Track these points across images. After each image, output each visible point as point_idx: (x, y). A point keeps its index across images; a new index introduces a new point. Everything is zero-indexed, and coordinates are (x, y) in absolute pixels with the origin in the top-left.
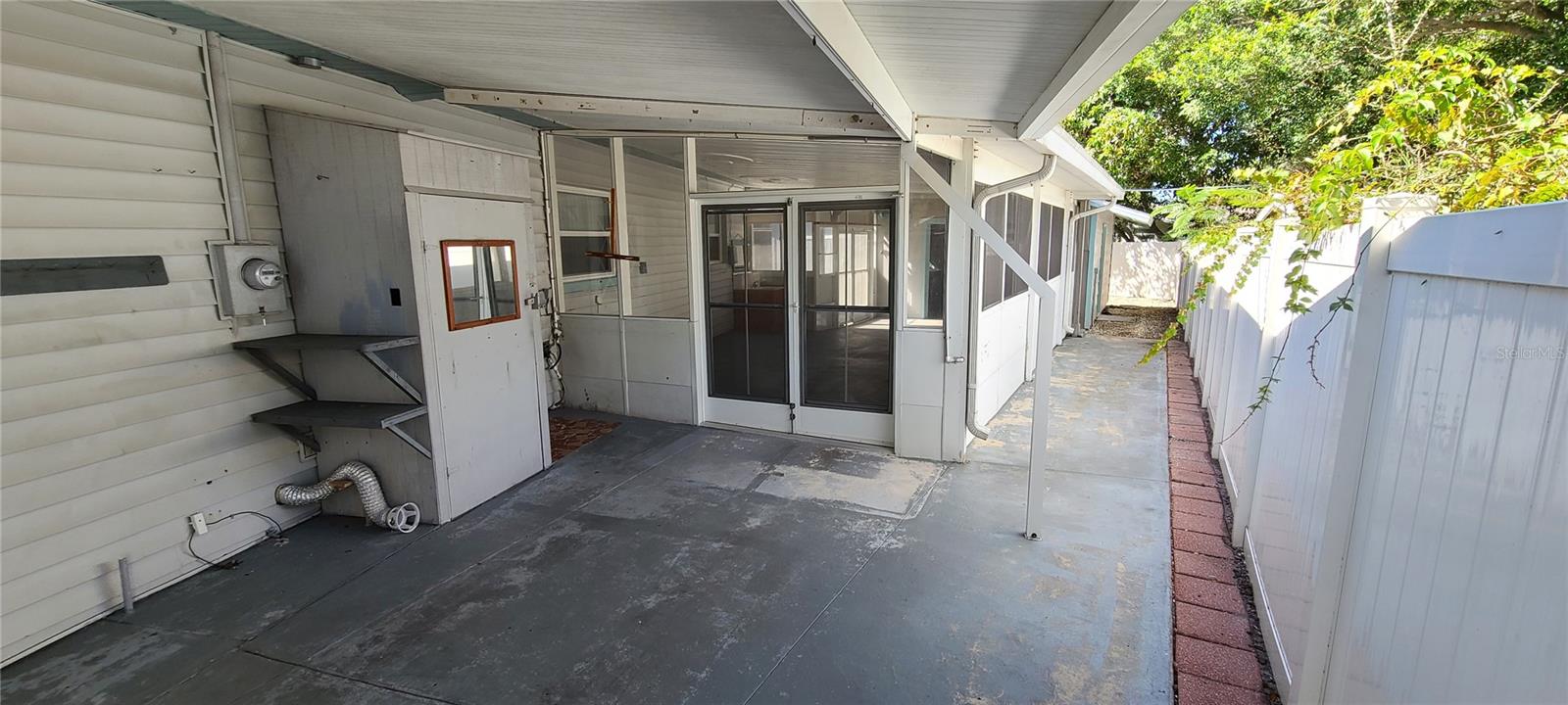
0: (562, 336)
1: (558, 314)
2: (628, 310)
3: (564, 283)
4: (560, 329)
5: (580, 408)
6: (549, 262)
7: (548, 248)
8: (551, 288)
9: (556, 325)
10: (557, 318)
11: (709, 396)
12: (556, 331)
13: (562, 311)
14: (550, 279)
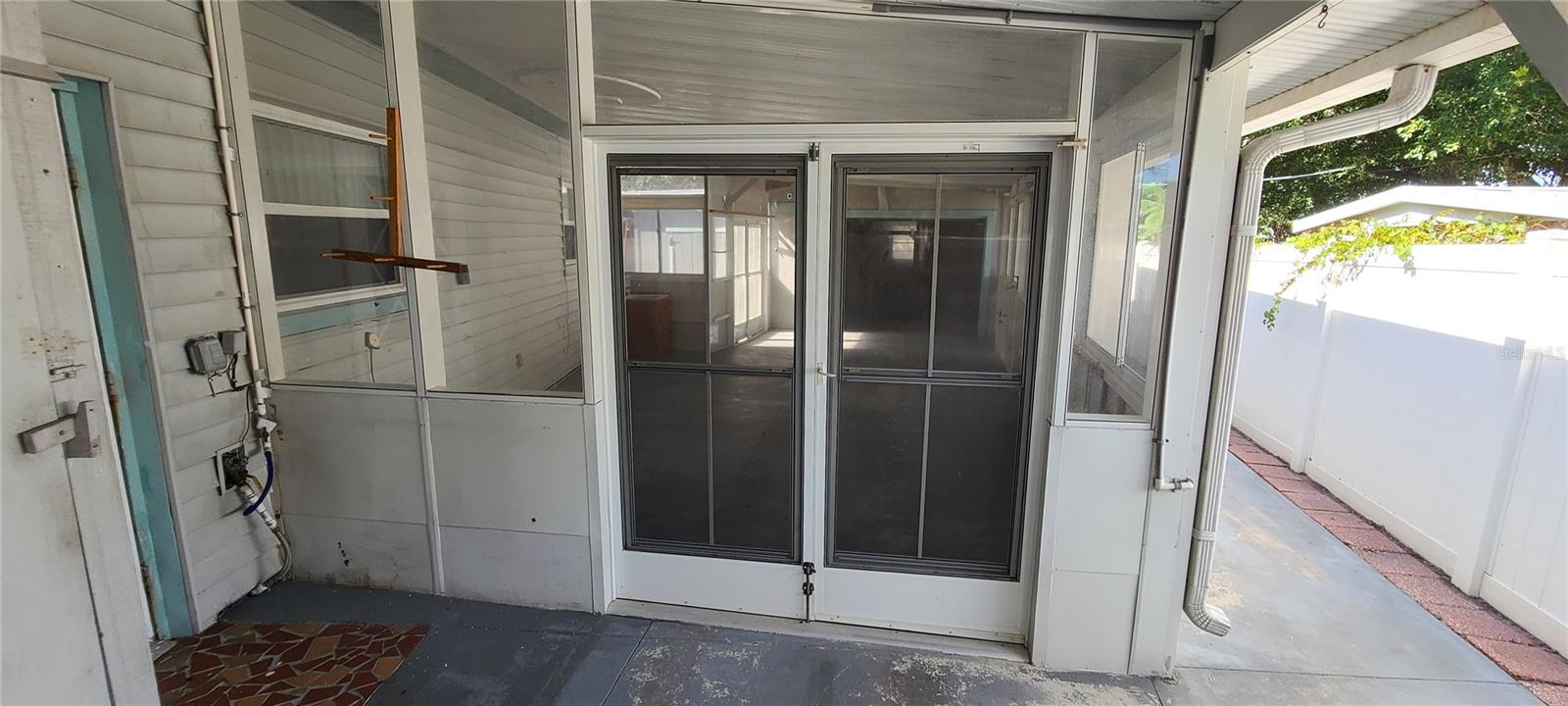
0: (279, 431)
1: (268, 385)
2: (435, 377)
3: (280, 315)
4: (271, 417)
5: (330, 583)
6: (237, 270)
7: (233, 239)
8: (244, 329)
9: (262, 410)
10: (262, 393)
11: (626, 548)
12: (262, 423)
13: (278, 375)
14: (242, 308)
